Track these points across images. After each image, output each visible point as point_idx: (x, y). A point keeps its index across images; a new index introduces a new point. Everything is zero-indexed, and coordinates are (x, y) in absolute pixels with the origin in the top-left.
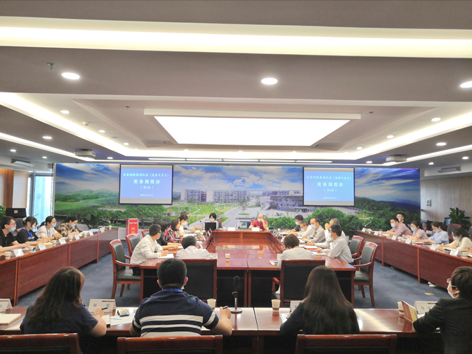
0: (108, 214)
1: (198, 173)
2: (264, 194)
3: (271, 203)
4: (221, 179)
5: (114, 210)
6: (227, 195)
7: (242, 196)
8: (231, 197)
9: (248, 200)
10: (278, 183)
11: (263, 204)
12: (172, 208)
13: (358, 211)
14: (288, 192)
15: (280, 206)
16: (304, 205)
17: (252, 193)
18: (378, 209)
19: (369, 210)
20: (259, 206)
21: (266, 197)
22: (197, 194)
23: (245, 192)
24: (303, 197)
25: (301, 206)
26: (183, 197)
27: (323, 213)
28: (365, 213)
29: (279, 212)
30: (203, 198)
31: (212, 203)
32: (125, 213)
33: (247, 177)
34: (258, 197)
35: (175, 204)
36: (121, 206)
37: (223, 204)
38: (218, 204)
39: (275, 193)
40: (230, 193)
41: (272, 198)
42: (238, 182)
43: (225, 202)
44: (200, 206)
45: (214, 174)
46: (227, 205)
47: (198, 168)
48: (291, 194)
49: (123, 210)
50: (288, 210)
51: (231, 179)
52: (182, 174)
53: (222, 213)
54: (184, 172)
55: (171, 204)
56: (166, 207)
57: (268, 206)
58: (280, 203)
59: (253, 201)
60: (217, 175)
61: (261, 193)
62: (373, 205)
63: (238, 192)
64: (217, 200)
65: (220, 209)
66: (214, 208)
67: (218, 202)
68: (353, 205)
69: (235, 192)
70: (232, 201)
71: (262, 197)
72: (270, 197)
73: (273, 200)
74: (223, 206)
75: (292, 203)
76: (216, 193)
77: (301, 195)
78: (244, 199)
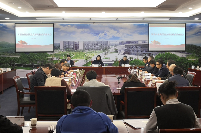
0: (7, 60)
1: (73, 29)
2: (121, 44)
3: (125, 50)
4: (89, 33)
5: (12, 57)
6: (94, 44)
7: (105, 45)
8: (97, 46)
9: (109, 48)
10: (131, 35)
11: (120, 51)
12: (54, 54)
13: (188, 55)
14: (138, 41)
15: (132, 52)
16: (149, 51)
17: (112, 43)
19: (196, 53)
20: (117, 52)
21: (122, 46)
22: (72, 44)
23: (107, 42)
24: (149, 45)
25: (147, 51)
26: (61, 47)
27: (163, 56)
28: (193, 56)
29: (132, 56)
30: (76, 46)
31: (83, 51)
32: (20, 59)
33: (108, 31)
34: (116, 46)
35: (56, 52)
36: (17, 54)
37: (91, 51)
38: (87, 51)
39: (129, 42)
40: (96, 43)
41: (126, 46)
42: (101, 35)
43: (93, 50)
44: (74, 53)
45: (84, 29)
46: (94, 52)
47: (72, 25)
48: (140, 43)
49: (18, 57)
50: (138, 55)
51: (97, 33)
52: (60, 30)
53: (90, 58)
54: (62, 28)
55: (53, 52)
56: (49, 54)
57: (123, 52)
58: (132, 50)
59: (112, 49)
60: (86, 30)
61: (118, 43)
62: (199, 50)
63: (102, 42)
64: (87, 49)
65: (89, 55)
66: (85, 54)
67: (87, 50)
68: (185, 50)
69: (99, 42)
70: (98, 49)
71: (119, 46)
72: (124, 45)
73: (127, 48)
74: (91, 53)
75: (140, 49)
76: (85, 43)
77: (147, 43)
78: (106, 47)
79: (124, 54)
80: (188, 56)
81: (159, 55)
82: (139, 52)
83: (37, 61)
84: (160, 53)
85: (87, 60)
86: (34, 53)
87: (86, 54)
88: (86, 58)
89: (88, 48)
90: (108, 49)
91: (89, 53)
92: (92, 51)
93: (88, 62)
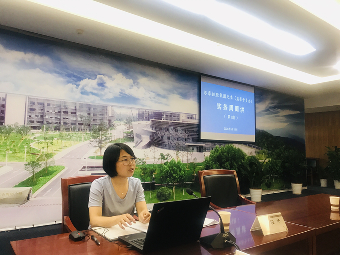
2: (141, 117)
3: (153, 136)
6: (63, 111)
7: (98, 117)
8: (72, 119)
9: (111, 125)
11: (139, 136)
14: (179, 115)
15: (166, 141)
17: (118, 111)
18: (275, 148)
19: (268, 149)
20: (132, 139)
21: (145, 123)
23: (104, 109)
24: (199, 126)
25: (195, 141)
29: (165, 152)
31: (22, 131)
34: (129, 121)
37: (51, 134)
38: (38, 133)
39: (159, 115)
40: (71, 108)
46: (61, 137)
48: (183, 119)
50: (178, 148)
53: (49, 156)
57: (147, 140)
58: (166, 135)
59: (120, 130)
61: (135, 113)
62: (271, 142)
63: (89, 107)
64: (37, 124)
65: (43, 145)
66: (28, 143)
67: (39, 128)
68: (255, 141)
69: (82, 106)
70: (77, 126)
71: (136, 123)
72: (150, 123)
73: (156, 129)
74: (53, 138)
75: (184, 135)
76: (34, 104)
77: (196, 122)
78: (102, 125)
79: (149, 145)
80: (259, 153)
81: (217, 151)
82: (181, 143)
85: (34, 164)
87: (33, 141)
88: (31, 158)
89: (42, 123)
90: (108, 129)
91: (46, 139)
92: (58, 133)
93: (38, 170)
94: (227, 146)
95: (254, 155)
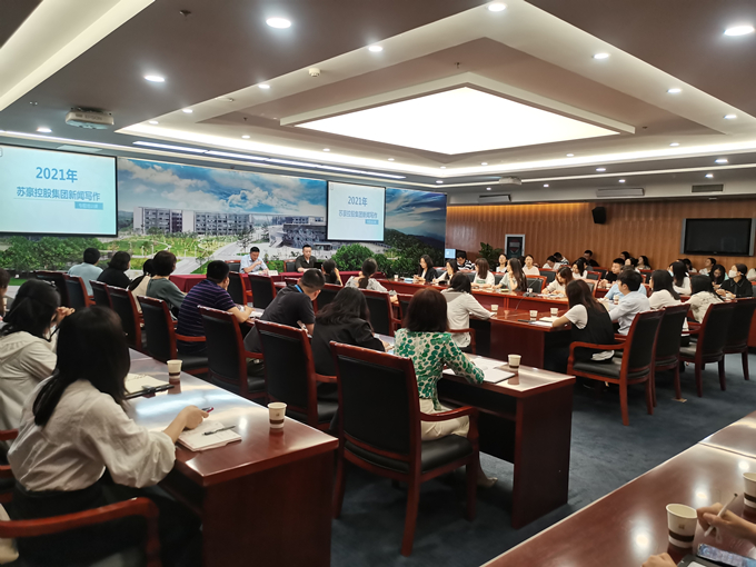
2: (275, 221)
3: (284, 237)
6: (217, 220)
7: (242, 223)
8: (225, 226)
9: (252, 230)
11: (273, 238)
12: (117, 243)
13: (386, 249)
14: (307, 218)
15: (296, 241)
16: (326, 240)
17: (256, 218)
18: (406, 246)
19: (398, 247)
20: (268, 240)
21: (278, 226)
22: (164, 217)
23: (247, 217)
24: (326, 227)
25: (322, 241)
26: (138, 223)
27: (349, 251)
28: (394, 251)
29: (295, 250)
30: (176, 224)
31: (193, 235)
32: (8, 254)
34: (265, 225)
35: (123, 236)
37: (211, 237)
38: (202, 237)
39: (290, 219)
40: (223, 217)
41: (285, 228)
43: (215, 234)
44: (171, 239)
46: (217, 239)
48: (311, 222)
53: (210, 253)
55: (116, 236)
56: (104, 240)
57: (280, 241)
58: (297, 236)
59: (258, 233)
61: (270, 218)
62: (402, 241)
63: (236, 216)
64: (202, 231)
65: (206, 245)
66: (196, 243)
67: (203, 233)
68: (382, 239)
69: (230, 216)
70: (226, 232)
71: (271, 227)
72: (282, 226)
73: (287, 231)
74: (212, 240)
75: (311, 236)
76: (199, 216)
77: (323, 224)
78: (245, 229)
79: (281, 245)
80: (387, 251)
81: (343, 249)
82: (309, 243)
83: (66, 260)
84: (344, 245)
85: (201, 258)
86: (54, 239)
87: (199, 243)
88: (199, 254)
89: (205, 229)
90: (249, 233)
91: (207, 241)
93: (204, 263)
94: (353, 245)
95: (382, 252)
